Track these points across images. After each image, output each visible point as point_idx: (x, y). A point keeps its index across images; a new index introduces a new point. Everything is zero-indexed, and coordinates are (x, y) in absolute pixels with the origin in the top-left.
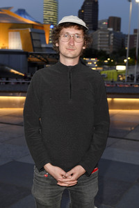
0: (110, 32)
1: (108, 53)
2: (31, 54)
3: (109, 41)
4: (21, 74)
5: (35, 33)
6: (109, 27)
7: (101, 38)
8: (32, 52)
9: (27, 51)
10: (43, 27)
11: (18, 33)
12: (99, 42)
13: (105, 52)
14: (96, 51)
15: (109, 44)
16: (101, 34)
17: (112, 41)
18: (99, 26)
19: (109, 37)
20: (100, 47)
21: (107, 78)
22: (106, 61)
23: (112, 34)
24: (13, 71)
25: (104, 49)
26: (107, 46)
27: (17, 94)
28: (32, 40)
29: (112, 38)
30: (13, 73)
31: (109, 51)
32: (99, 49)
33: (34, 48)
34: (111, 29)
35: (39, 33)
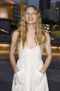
0: (57, 10)
1: (56, 22)
2: (13, 21)
3: (56, 15)
4: (6, 32)
5: (15, 9)
6: (56, 7)
7: (52, 13)
8: (13, 20)
9: (10, 19)
10: (19, 6)
11: (6, 9)
12: (51, 15)
13: (54, 21)
14: (49, 20)
15: (56, 17)
16: (52, 11)
17: (58, 15)
18: (51, 6)
19: (56, 13)
20: (51, 18)
21: (55, 36)
22: (54, 26)
23: (58, 11)
24: (2, 30)
25: (53, 20)
26: (55, 18)
27: (4, 43)
28: (13, 13)
29: (58, 13)
30: (2, 31)
31: (56, 21)
32: (50, 19)
33: (14, 17)
34: (58, 8)
35: (17, 9)
